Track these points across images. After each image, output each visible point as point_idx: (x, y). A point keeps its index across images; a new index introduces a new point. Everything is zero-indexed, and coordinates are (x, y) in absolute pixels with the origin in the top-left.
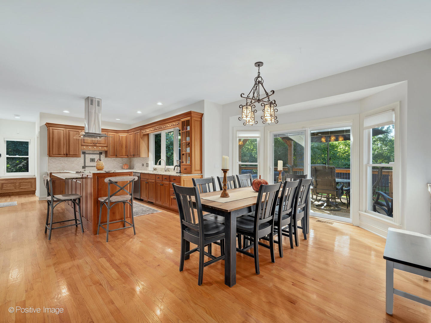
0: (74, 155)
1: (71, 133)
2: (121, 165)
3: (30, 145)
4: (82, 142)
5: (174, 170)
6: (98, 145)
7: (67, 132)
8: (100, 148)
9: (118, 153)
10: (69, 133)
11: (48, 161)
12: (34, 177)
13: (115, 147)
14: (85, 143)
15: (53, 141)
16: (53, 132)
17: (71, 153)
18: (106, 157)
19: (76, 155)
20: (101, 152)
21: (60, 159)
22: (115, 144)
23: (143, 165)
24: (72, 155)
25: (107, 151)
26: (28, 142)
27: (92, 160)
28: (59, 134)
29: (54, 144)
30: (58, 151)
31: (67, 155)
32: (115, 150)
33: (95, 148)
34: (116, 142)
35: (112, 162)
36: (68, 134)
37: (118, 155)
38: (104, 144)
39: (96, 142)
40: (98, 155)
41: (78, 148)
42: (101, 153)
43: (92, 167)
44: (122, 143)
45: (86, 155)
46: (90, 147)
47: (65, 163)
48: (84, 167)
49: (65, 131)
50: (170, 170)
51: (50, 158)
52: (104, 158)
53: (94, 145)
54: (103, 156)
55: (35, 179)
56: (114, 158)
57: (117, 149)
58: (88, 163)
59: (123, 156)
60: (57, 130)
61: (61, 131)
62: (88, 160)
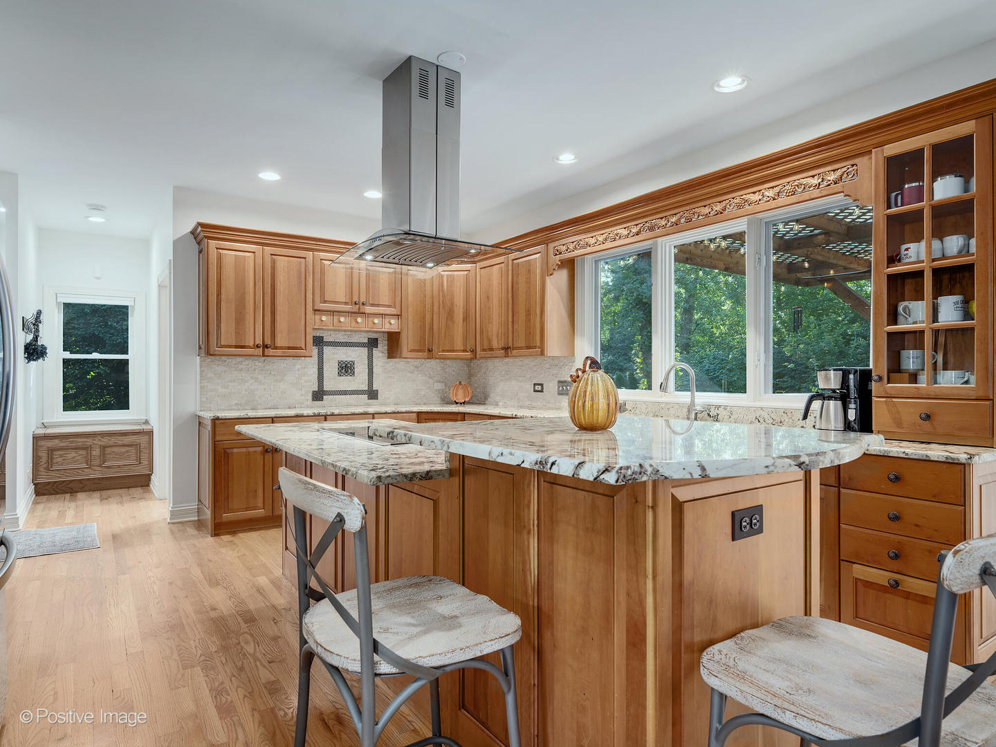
0: (289, 348)
1: (282, 262)
2: (439, 386)
3: (132, 315)
4: (318, 299)
5: (805, 417)
6: (368, 309)
7: (268, 259)
8: (376, 321)
9: (436, 341)
10: (274, 263)
11: (202, 372)
12: (145, 427)
13: (424, 318)
14: (325, 302)
15: (219, 294)
16: (220, 258)
17: (280, 342)
18: (389, 357)
19: (293, 351)
20: (374, 336)
21: (241, 363)
22: (425, 307)
23: (539, 388)
24: (281, 348)
25: (398, 333)
26: (126, 307)
27: (346, 369)
28: (239, 266)
29: (223, 304)
30: (237, 333)
31: (266, 348)
32: (425, 327)
33: (359, 320)
34: (428, 300)
35: (410, 375)
36: (268, 265)
37: (435, 348)
38: (389, 306)
39: (363, 299)
40: (365, 351)
41: (303, 323)
42: (372, 343)
43: (345, 393)
44: (452, 304)
45: (327, 350)
46: (342, 319)
47: (256, 379)
48: (318, 395)
49: (259, 254)
50: (721, 412)
51: (209, 359)
52: (385, 359)
53: (355, 309)
54: (379, 354)
55: (150, 434)
56: (417, 362)
57: (432, 328)
58: (333, 381)
59: (454, 351)
60: (233, 253)
61: (247, 254)
62: (331, 370)
